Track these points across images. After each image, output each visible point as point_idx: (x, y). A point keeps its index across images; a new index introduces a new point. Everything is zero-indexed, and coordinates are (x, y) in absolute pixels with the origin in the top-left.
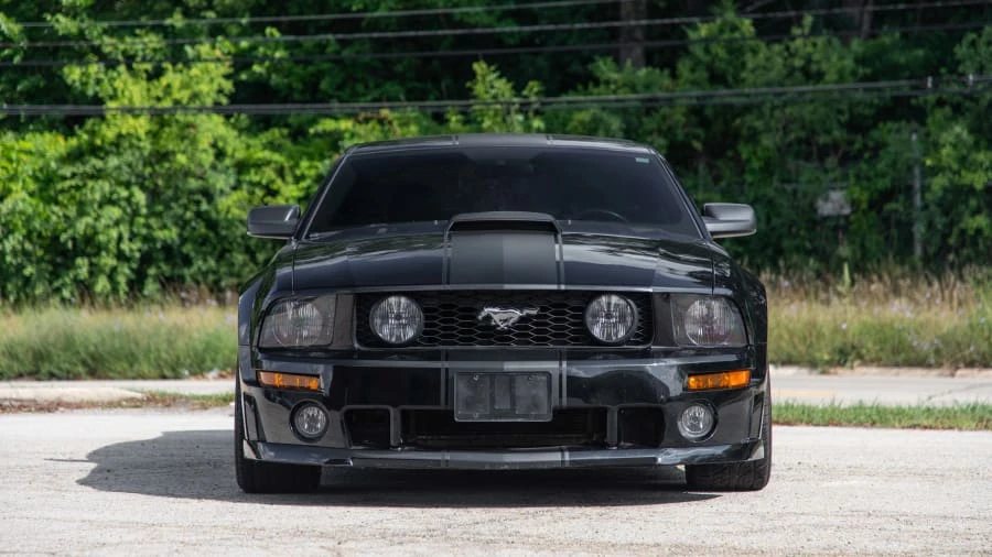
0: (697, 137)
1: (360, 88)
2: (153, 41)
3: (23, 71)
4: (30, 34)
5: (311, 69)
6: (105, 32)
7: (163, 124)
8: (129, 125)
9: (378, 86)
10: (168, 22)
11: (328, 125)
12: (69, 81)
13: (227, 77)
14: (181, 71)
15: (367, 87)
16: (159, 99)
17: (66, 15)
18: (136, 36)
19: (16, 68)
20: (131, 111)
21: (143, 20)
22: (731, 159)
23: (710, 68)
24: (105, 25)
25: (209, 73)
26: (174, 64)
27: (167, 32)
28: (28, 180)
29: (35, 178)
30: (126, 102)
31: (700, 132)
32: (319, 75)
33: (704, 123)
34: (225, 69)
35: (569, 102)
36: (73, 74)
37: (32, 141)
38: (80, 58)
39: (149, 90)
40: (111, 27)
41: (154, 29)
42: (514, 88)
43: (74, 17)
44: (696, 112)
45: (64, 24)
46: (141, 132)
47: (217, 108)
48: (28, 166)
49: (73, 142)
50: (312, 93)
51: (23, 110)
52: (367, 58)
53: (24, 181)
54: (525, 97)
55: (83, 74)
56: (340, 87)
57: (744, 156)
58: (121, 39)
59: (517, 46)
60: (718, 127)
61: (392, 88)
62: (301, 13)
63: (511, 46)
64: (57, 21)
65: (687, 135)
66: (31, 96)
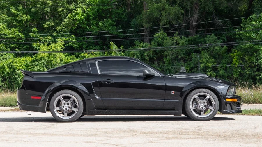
0: (155, 57)
1: (91, 47)
2: (50, 38)
3: (25, 44)
4: (26, 37)
5: (81, 43)
6: (40, 36)
7: (50, 55)
8: (43, 55)
9: (95, 47)
10: (53, 34)
11: (83, 55)
12: (33, 46)
13: (64, 45)
14: (54, 44)
15: (93, 47)
16: (50, 50)
17: (33, 33)
18: (47, 37)
19: (23, 43)
20: (44, 52)
21: (48, 34)
22: (162, 61)
23: (158, 43)
24: (40, 35)
25: (59, 44)
26: (53, 43)
27: (53, 36)
29: (25, 65)
30: (42, 50)
31: (156, 55)
32: (83, 44)
33: (157, 54)
34: (63, 43)
35: (130, 50)
36: (34, 45)
37: (24, 58)
38: (36, 42)
39: (47, 48)
40: (42, 35)
41: (50, 36)
42: (118, 47)
43: (34, 33)
44: (155, 51)
45: (32, 35)
46: (46, 56)
47: (61, 51)
48: (24, 63)
49: (33, 59)
50: (81, 48)
51: (25, 52)
52: (92, 41)
53: (23, 66)
54: (120, 49)
55: (36, 45)
56: (87, 47)
57: (165, 60)
58: (44, 37)
59: (123, 38)
60: (159, 55)
61: (97, 47)
62: (79, 32)
63: (121, 38)
64: (31, 34)
65: (153, 56)
66: (26, 49)
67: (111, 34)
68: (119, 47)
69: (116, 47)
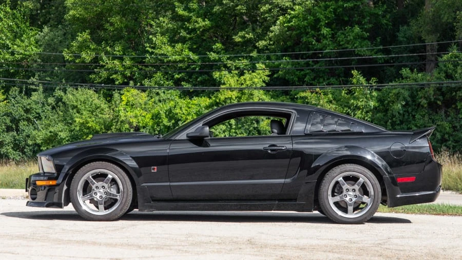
0: (439, 100)
1: (321, 80)
2: (245, 62)
3: (201, 73)
4: (203, 59)
5: (302, 73)
6: (228, 59)
7: (243, 94)
8: (229, 94)
9: (328, 79)
10: (251, 55)
11: (303, 94)
12: (215, 77)
13: (268, 76)
14: (250, 74)
15: (324, 80)
16: (242, 84)
17: (214, 52)
18: (240, 60)
19: (197, 72)
20: (231, 89)
21: (243, 54)
22: (455, 108)
23: (446, 72)
24: (228, 56)
25: (260, 75)
26: (248, 71)
27: (251, 58)
28: (194, 115)
29: (196, 114)
30: (228, 85)
31: (441, 98)
32: (305, 75)
33: (443, 94)
34: (267, 73)
35: (392, 86)
36: (216, 75)
37: (196, 100)
38: (219, 69)
39: (237, 81)
40: (230, 57)
41: (246, 58)
42: (366, 80)
43: (218, 53)
44: (439, 89)
45: (213, 56)
46: (234, 97)
47: (262, 88)
48: (194, 109)
49: (211, 101)
50: (301, 82)
51: (199, 88)
52: (323, 68)
53: (192, 115)
54: (371, 84)
55: (220, 75)
56: (314, 79)
57: (459, 107)
58: (234, 61)
59: (382, 63)
60: (448, 96)
61: (332, 80)
62: (300, 51)
63: (380, 63)
64: (211, 54)
65: (435, 99)
66: (203, 83)
67: (358, 55)
68: (368, 80)
69: (362, 80)
